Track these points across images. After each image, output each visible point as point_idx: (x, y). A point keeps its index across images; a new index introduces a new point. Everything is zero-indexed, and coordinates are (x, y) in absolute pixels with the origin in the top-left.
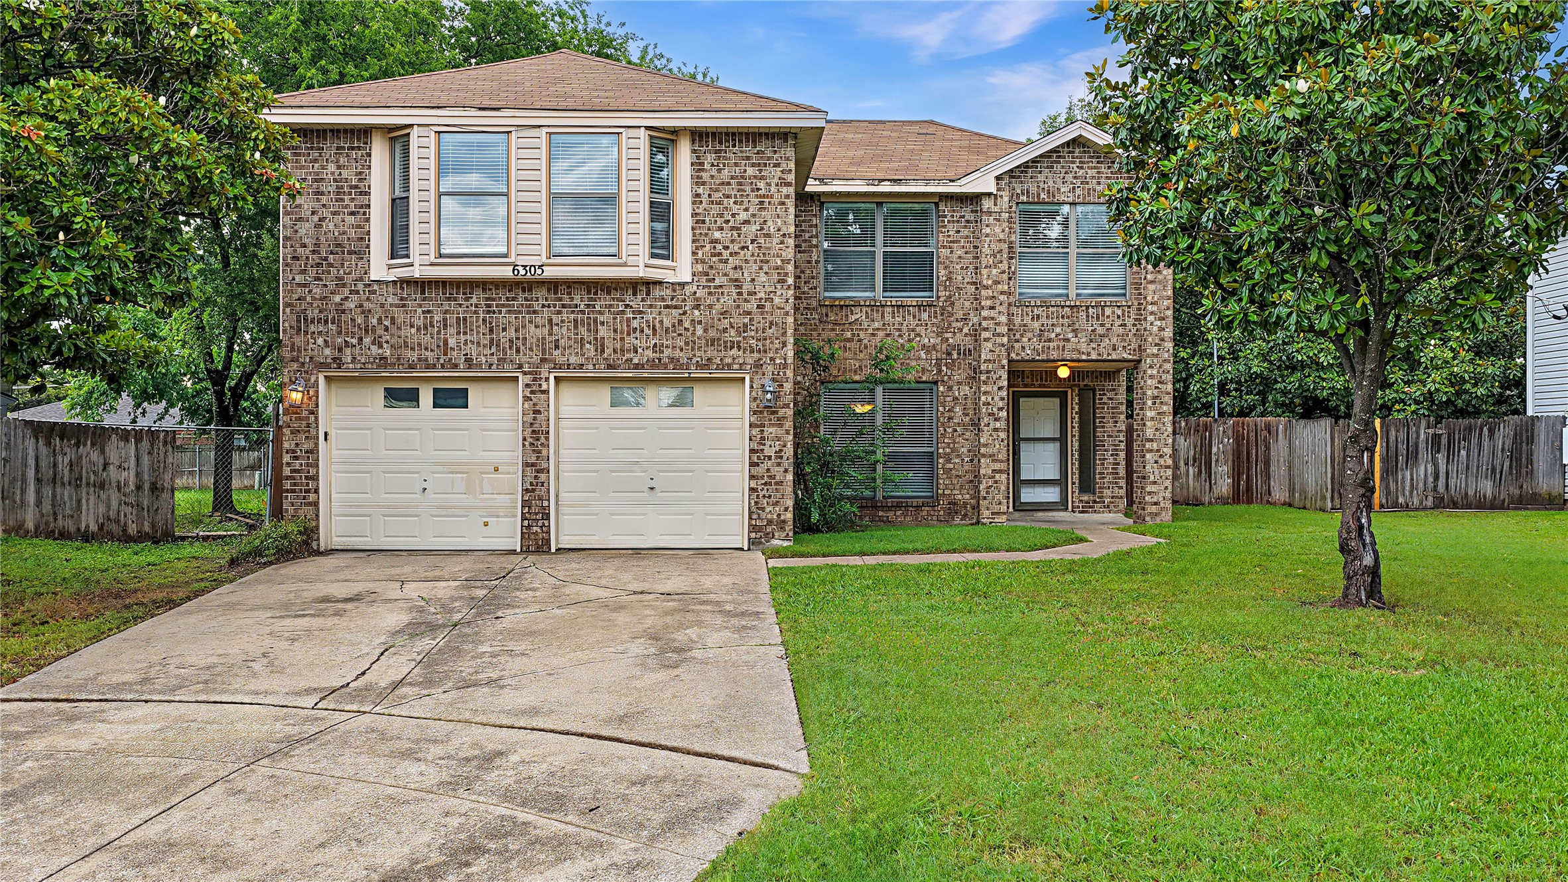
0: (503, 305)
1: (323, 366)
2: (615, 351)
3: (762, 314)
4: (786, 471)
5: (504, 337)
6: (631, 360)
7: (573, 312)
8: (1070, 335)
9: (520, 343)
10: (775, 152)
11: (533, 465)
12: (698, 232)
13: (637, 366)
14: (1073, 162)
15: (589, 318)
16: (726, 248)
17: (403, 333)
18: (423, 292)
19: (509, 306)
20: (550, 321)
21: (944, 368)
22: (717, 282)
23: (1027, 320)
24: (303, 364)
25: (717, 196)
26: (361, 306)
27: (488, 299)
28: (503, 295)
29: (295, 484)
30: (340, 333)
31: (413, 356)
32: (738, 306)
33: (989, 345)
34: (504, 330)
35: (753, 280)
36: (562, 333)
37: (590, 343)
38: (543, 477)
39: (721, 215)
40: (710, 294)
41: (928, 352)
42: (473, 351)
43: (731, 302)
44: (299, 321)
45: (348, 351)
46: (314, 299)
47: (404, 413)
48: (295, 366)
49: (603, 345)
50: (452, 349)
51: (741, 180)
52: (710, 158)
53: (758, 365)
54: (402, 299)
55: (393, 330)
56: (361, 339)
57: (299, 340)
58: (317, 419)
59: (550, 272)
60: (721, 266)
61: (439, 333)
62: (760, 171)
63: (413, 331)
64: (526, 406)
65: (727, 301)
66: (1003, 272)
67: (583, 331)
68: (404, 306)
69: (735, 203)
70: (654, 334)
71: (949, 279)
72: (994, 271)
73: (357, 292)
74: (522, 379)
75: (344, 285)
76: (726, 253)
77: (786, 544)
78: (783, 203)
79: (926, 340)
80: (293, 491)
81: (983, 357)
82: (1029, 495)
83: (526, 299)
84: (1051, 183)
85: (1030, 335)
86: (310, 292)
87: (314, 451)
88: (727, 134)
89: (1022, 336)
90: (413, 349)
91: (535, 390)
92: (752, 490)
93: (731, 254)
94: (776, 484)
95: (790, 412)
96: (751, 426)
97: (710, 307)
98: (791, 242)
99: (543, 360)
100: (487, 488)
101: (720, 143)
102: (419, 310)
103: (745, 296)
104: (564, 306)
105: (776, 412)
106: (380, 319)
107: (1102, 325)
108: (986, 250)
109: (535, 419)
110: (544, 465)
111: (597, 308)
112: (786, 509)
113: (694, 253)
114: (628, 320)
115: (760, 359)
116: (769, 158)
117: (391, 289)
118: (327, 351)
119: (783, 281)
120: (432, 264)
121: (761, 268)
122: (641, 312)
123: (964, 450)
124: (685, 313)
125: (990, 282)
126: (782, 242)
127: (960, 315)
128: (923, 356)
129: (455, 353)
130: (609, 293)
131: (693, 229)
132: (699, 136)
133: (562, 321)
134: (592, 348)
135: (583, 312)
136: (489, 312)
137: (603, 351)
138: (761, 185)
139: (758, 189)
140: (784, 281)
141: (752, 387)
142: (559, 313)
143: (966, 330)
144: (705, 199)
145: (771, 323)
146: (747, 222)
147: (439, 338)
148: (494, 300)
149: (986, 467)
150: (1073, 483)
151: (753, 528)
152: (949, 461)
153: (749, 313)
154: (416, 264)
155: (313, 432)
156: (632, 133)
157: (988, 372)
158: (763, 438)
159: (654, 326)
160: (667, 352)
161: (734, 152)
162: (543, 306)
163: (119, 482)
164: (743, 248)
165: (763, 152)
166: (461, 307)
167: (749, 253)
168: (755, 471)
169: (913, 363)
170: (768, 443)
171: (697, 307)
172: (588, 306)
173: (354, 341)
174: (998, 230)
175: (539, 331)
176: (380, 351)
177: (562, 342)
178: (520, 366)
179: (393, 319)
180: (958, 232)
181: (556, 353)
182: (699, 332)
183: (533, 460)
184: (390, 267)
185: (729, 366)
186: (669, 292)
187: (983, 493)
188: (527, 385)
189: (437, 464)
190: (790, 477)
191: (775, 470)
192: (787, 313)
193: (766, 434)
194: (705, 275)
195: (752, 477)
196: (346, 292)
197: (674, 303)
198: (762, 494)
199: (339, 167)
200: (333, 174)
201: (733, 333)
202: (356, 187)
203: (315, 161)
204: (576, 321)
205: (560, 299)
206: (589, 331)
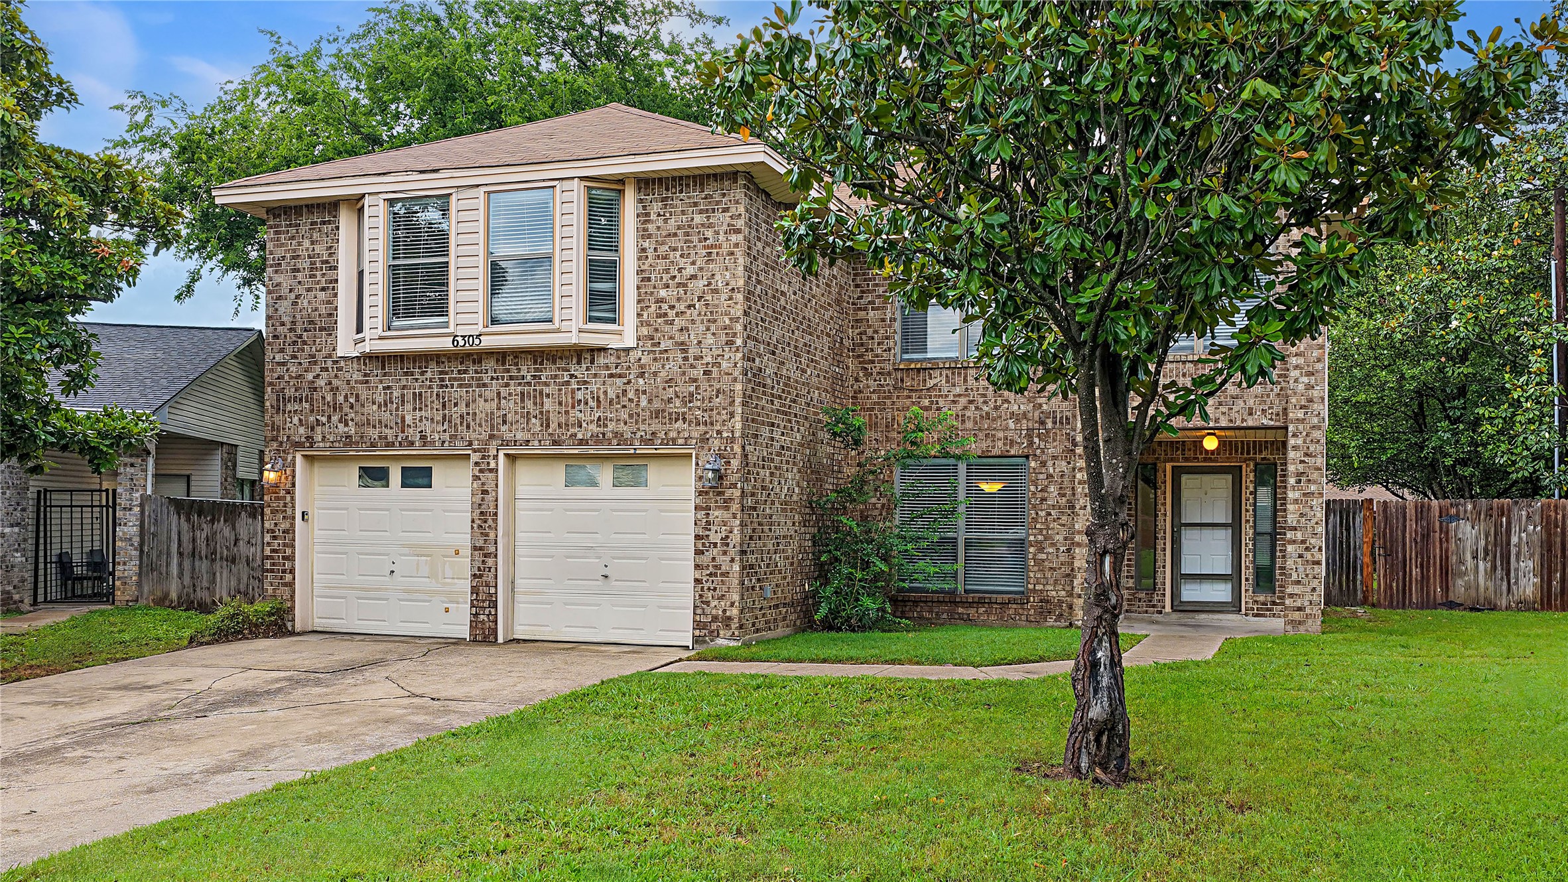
0: (455, 379)
1: (298, 445)
2: (560, 426)
3: (709, 381)
4: (732, 560)
5: (456, 412)
6: (575, 435)
7: (520, 384)
9: (470, 418)
10: (724, 195)
11: (481, 549)
12: (643, 291)
13: (582, 442)
15: (535, 390)
16: (672, 307)
17: (365, 410)
18: (383, 368)
19: (461, 379)
20: (499, 394)
21: (1036, 440)
22: (663, 346)
24: (281, 443)
25: (663, 249)
26: (330, 383)
27: (441, 373)
28: (456, 367)
29: (273, 564)
30: (312, 411)
31: (374, 434)
32: (684, 373)
34: (456, 405)
35: (700, 342)
36: (510, 405)
37: (535, 417)
38: (490, 562)
39: (667, 271)
40: (655, 359)
41: (1018, 421)
42: (427, 427)
43: (676, 368)
44: (278, 400)
45: (319, 429)
46: (291, 377)
47: (377, 492)
48: (275, 445)
49: (548, 419)
50: (409, 426)
51: (688, 229)
52: (656, 207)
53: (704, 440)
54: (366, 374)
55: (357, 407)
56: (329, 417)
57: (278, 419)
58: (293, 499)
59: (487, 342)
60: (667, 328)
61: (397, 409)
62: (708, 218)
63: (375, 407)
64: (475, 485)
65: (673, 366)
67: (529, 404)
68: (367, 382)
69: (682, 256)
70: (598, 407)
73: (327, 370)
74: (475, 457)
75: (315, 363)
76: (671, 313)
77: (732, 644)
78: (732, 254)
79: (1016, 407)
80: (272, 571)
82: (1190, 593)
83: (476, 372)
86: (288, 370)
87: (290, 531)
88: (674, 179)
90: (374, 427)
91: (485, 469)
92: (697, 581)
93: (677, 315)
94: (722, 575)
95: (736, 493)
96: (696, 508)
97: (655, 374)
98: (740, 297)
99: (492, 437)
100: (449, 573)
101: (667, 190)
102: (380, 387)
103: (691, 361)
104: (511, 378)
105: (723, 493)
106: (346, 397)
109: (483, 499)
110: (492, 549)
111: (544, 379)
113: (639, 315)
114: (573, 391)
115: (706, 433)
116: (718, 203)
117: (356, 365)
118: (302, 430)
119: (730, 343)
120: (381, 338)
121: (708, 329)
122: (585, 383)
123: (1059, 538)
124: (629, 382)
126: (731, 298)
128: (1012, 425)
129: (411, 430)
130: (554, 362)
131: (638, 288)
132: (646, 183)
133: (510, 394)
134: (538, 424)
135: (529, 384)
136: (442, 386)
137: (548, 426)
138: (709, 234)
139: (706, 239)
140: (732, 343)
141: (697, 464)
142: (507, 385)
144: (650, 253)
145: (718, 391)
146: (693, 277)
147: (397, 415)
148: (446, 373)
149: (1081, 559)
150: (1247, 579)
151: (698, 625)
152: (1041, 550)
153: (695, 380)
154: (367, 339)
155: (289, 511)
156: (567, 185)
158: (708, 523)
159: (598, 397)
160: (611, 426)
161: (680, 200)
162: (492, 378)
163: (248, 557)
164: (689, 307)
165: (711, 196)
166: (417, 382)
167: (696, 312)
168: (700, 559)
169: (1001, 434)
170: (713, 528)
171: (642, 375)
172: (534, 377)
173: (324, 419)
175: (487, 405)
176: (346, 429)
177: (509, 417)
178: (470, 444)
179: (357, 396)
181: (503, 428)
182: (644, 403)
183: (480, 543)
184: (356, 342)
185: (674, 440)
186: (613, 359)
187: (1078, 591)
188: (477, 464)
189: (403, 546)
190: (736, 567)
191: (721, 559)
192: (735, 380)
193: (711, 518)
194: (650, 339)
195: (697, 567)
196: (317, 369)
197: (618, 371)
198: (706, 586)
199: (312, 243)
200: (307, 249)
201: (678, 403)
202: (327, 262)
203: (293, 238)
204: (522, 394)
205: (508, 371)
206: (535, 404)
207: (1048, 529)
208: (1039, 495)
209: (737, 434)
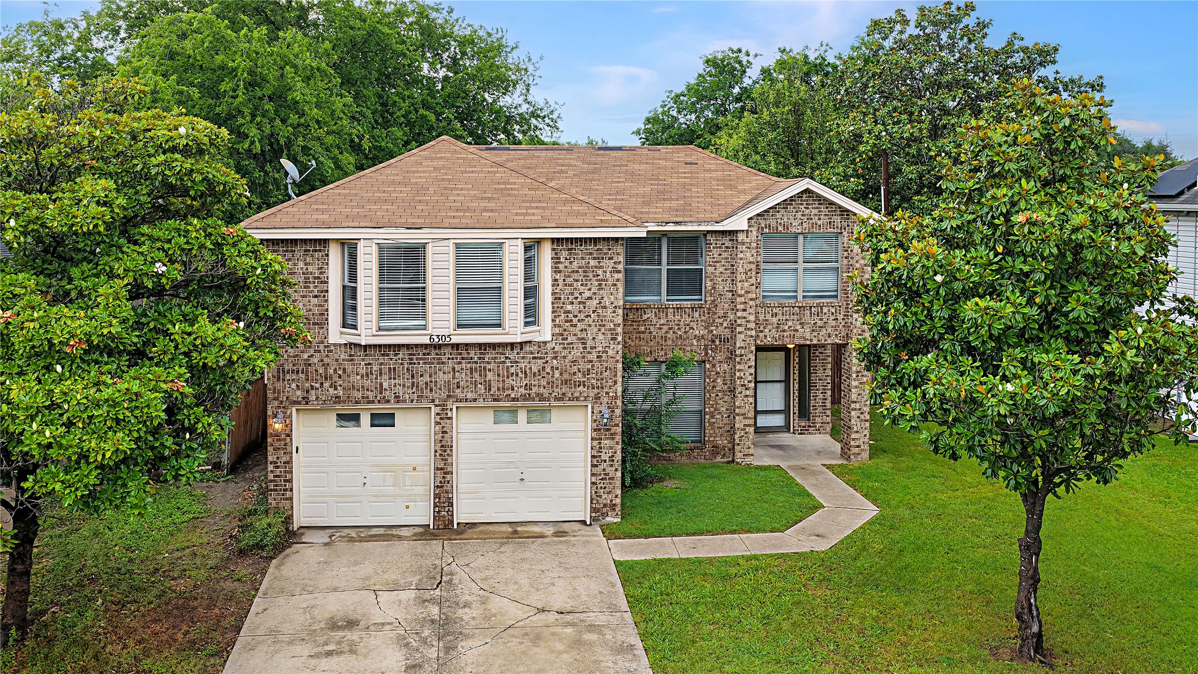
0: (421, 359)
1: (297, 402)
2: (498, 389)
3: (600, 362)
4: (616, 470)
5: (421, 381)
6: (509, 395)
7: (469, 363)
8: (798, 327)
9: (433, 385)
10: (610, 249)
11: (441, 469)
12: (556, 305)
14: (802, 204)
15: (480, 367)
16: (576, 316)
17: (351, 379)
18: (365, 351)
19: (425, 359)
20: (454, 369)
21: (710, 352)
22: (569, 340)
23: (769, 317)
24: (282, 402)
25: (569, 280)
26: (322, 361)
27: (410, 354)
28: (420, 352)
29: (276, 486)
30: (307, 380)
31: (358, 395)
32: (584, 357)
33: (742, 336)
34: (422, 376)
35: (594, 339)
36: (462, 377)
37: (481, 384)
38: (448, 477)
39: (572, 294)
41: (698, 340)
42: (400, 390)
43: (579, 354)
44: (278, 372)
45: (313, 392)
46: (289, 356)
47: (351, 431)
48: (276, 403)
49: (490, 385)
50: (386, 390)
51: (586, 269)
52: (565, 254)
53: (597, 397)
54: (351, 355)
55: (344, 377)
56: (322, 384)
57: (279, 385)
58: (291, 440)
59: (455, 340)
60: (572, 329)
61: (376, 378)
62: (599, 262)
63: (359, 377)
64: (437, 428)
65: (577, 353)
66: (753, 285)
67: (476, 375)
68: (352, 360)
69: (582, 285)
70: (525, 377)
71: (714, 288)
72: (746, 284)
73: (319, 352)
74: (434, 410)
75: (310, 347)
76: (575, 320)
77: (616, 520)
78: (615, 285)
79: (697, 332)
80: (276, 490)
81: (738, 345)
82: (763, 421)
83: (437, 354)
84: (786, 220)
85: (770, 327)
86: (286, 351)
87: (289, 462)
88: (577, 238)
89: (764, 328)
90: (358, 390)
91: (443, 417)
92: (593, 483)
93: (579, 321)
94: (610, 479)
95: (619, 430)
96: (592, 439)
97: (564, 357)
98: (620, 312)
99: (448, 396)
100: (408, 482)
101: (572, 246)
102: (363, 363)
103: (589, 349)
105: (610, 430)
106: (335, 370)
107: (821, 320)
108: (740, 269)
109: (443, 437)
110: (449, 469)
111: (487, 360)
112: (616, 496)
113: (553, 321)
114: (508, 368)
115: (599, 393)
116: (605, 254)
117: (343, 349)
118: (299, 393)
119: (614, 339)
120: (373, 336)
121: (599, 330)
122: (517, 362)
123: (723, 409)
124: (547, 362)
125: (743, 292)
126: (614, 312)
127: (721, 313)
128: (695, 343)
129: (387, 392)
130: (494, 350)
131: (553, 303)
133: (462, 369)
134: (482, 387)
135: (476, 363)
136: (411, 364)
137: (490, 390)
138: (600, 272)
139: (598, 275)
140: (615, 339)
141: (593, 412)
142: (460, 363)
143: (725, 324)
144: (561, 282)
145: (606, 368)
146: (590, 298)
147: (376, 383)
148: (414, 355)
149: (739, 423)
150: (794, 413)
151: (593, 510)
152: (713, 417)
153: (591, 361)
154: (363, 335)
155: (289, 449)
156: (513, 242)
157: (741, 355)
158: (600, 448)
159: (525, 372)
160: (535, 389)
161: (580, 250)
162: (449, 359)
164: (587, 316)
165: (601, 251)
166: (391, 361)
167: (591, 320)
168: (595, 470)
169: (688, 348)
170: (604, 451)
171: (556, 358)
172: (480, 358)
173: (318, 385)
174: (748, 255)
175: (446, 376)
176: (336, 392)
177: (462, 384)
178: (433, 401)
179: (344, 369)
180: (720, 255)
181: (457, 391)
182: (557, 375)
183: (442, 466)
184: (342, 333)
185: (578, 398)
186: (536, 348)
187: (737, 441)
188: (438, 414)
189: (373, 466)
190: (619, 474)
191: (609, 470)
192: (617, 361)
193: (602, 445)
194: (560, 335)
195: (593, 475)
196: (312, 351)
197: (539, 355)
198: (599, 486)
199: (306, 264)
200: (302, 269)
201: (580, 375)
202: (318, 278)
203: (289, 260)
204: (471, 369)
205: (461, 354)
206: (480, 375)
207: (717, 404)
208: (711, 384)
209: (619, 394)
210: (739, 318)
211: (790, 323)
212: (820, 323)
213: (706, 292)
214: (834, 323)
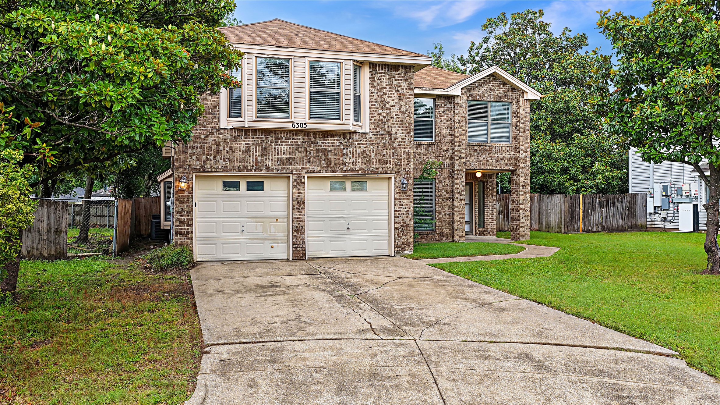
0: (284, 142)
1: (196, 170)
2: (335, 164)
3: (400, 148)
4: (410, 220)
5: (284, 157)
6: (343, 168)
7: (316, 146)
8: (489, 159)
9: (292, 160)
10: (405, 74)
11: (298, 218)
12: (372, 109)
13: (345, 171)
14: (490, 83)
15: (323, 149)
16: (385, 117)
17: (235, 154)
18: (245, 135)
19: (286, 142)
20: (306, 149)
21: (438, 173)
22: (381, 133)
23: (472, 152)
24: (185, 169)
25: (380, 93)
26: (215, 140)
27: (276, 138)
28: (283, 137)
29: (181, 229)
30: (204, 154)
31: (241, 165)
32: (390, 144)
33: (458, 162)
34: (284, 153)
35: (396, 132)
36: (312, 155)
37: (324, 160)
38: (302, 224)
39: (382, 102)
40: (377, 138)
42: (269, 163)
43: (387, 142)
44: (183, 147)
45: (208, 163)
47: (232, 193)
48: (181, 170)
49: (330, 161)
50: (259, 162)
51: (391, 86)
52: (377, 76)
53: (398, 172)
54: (235, 137)
55: (231, 152)
56: (214, 157)
57: (183, 157)
58: (192, 196)
59: (309, 127)
60: (382, 125)
61: (253, 154)
62: (399, 83)
63: (241, 153)
64: (294, 190)
65: (385, 142)
66: (464, 130)
67: (321, 154)
68: (236, 141)
69: (388, 97)
70: (353, 157)
71: (440, 133)
72: (460, 130)
73: (213, 134)
74: (292, 177)
75: (206, 130)
76: (384, 120)
77: (410, 253)
78: (409, 98)
79: (431, 160)
80: (181, 232)
81: (456, 168)
83: (294, 139)
84: (481, 92)
85: (473, 158)
87: (191, 212)
88: (385, 65)
89: (470, 158)
90: (240, 162)
91: (299, 182)
92: (396, 228)
93: (387, 121)
94: (406, 226)
95: (412, 193)
96: (395, 199)
97: (378, 144)
98: (413, 115)
99: (302, 168)
100: (273, 229)
101: (382, 69)
102: (244, 143)
103: (393, 140)
104: (312, 143)
105: (406, 193)
106: (224, 147)
107: (501, 154)
108: (456, 120)
109: (299, 196)
110: (303, 218)
111: (327, 144)
112: (411, 237)
113: (370, 120)
114: (341, 150)
115: (399, 169)
116: (403, 77)
117: (229, 132)
118: (198, 163)
119: (408, 133)
120: (254, 121)
121: (399, 127)
122: (347, 146)
123: (446, 209)
124: (366, 147)
125: (458, 135)
126: (408, 116)
127: (445, 149)
129: (261, 164)
130: (333, 137)
131: (370, 108)
132: (373, 65)
133: (311, 150)
134: (325, 163)
135: (321, 146)
136: (277, 145)
137: (330, 164)
138: (400, 89)
139: (398, 91)
141: (396, 181)
142: (310, 146)
143: (447, 156)
144: (375, 94)
145: (404, 152)
146: (393, 106)
147: (253, 157)
148: (279, 139)
149: (457, 217)
150: (475, 223)
151: (396, 246)
152: (440, 214)
153: (394, 148)
154: (246, 121)
155: (190, 203)
156: (348, 62)
157: (458, 174)
158: (400, 205)
159: (353, 153)
160: (359, 165)
161: (388, 74)
162: (302, 142)
163: (38, 228)
164: (392, 118)
165: (400, 74)
166: (264, 142)
167: (394, 120)
168: (397, 220)
170: (403, 207)
171: (372, 144)
172: (323, 143)
173: (211, 158)
174: (461, 112)
175: (300, 154)
176: (224, 163)
177: (311, 160)
178: (292, 171)
179: (230, 147)
180: (444, 112)
181: (308, 165)
182: (373, 156)
183: (298, 216)
184: (229, 122)
185: (386, 172)
186: (359, 137)
187: (456, 228)
188: (295, 180)
189: (248, 218)
190: (412, 222)
191: (406, 219)
192: (411, 148)
193: (402, 203)
194: (375, 130)
195: (396, 223)
196: (207, 133)
197: (362, 142)
198: (400, 230)
201: (388, 157)
204: (317, 150)
205: (310, 140)
206: (324, 154)
207: (442, 206)
208: (439, 193)
209: (412, 170)
210: (456, 151)
211: (484, 156)
212: (501, 157)
213: (435, 136)
214: (509, 157)
